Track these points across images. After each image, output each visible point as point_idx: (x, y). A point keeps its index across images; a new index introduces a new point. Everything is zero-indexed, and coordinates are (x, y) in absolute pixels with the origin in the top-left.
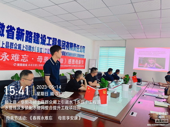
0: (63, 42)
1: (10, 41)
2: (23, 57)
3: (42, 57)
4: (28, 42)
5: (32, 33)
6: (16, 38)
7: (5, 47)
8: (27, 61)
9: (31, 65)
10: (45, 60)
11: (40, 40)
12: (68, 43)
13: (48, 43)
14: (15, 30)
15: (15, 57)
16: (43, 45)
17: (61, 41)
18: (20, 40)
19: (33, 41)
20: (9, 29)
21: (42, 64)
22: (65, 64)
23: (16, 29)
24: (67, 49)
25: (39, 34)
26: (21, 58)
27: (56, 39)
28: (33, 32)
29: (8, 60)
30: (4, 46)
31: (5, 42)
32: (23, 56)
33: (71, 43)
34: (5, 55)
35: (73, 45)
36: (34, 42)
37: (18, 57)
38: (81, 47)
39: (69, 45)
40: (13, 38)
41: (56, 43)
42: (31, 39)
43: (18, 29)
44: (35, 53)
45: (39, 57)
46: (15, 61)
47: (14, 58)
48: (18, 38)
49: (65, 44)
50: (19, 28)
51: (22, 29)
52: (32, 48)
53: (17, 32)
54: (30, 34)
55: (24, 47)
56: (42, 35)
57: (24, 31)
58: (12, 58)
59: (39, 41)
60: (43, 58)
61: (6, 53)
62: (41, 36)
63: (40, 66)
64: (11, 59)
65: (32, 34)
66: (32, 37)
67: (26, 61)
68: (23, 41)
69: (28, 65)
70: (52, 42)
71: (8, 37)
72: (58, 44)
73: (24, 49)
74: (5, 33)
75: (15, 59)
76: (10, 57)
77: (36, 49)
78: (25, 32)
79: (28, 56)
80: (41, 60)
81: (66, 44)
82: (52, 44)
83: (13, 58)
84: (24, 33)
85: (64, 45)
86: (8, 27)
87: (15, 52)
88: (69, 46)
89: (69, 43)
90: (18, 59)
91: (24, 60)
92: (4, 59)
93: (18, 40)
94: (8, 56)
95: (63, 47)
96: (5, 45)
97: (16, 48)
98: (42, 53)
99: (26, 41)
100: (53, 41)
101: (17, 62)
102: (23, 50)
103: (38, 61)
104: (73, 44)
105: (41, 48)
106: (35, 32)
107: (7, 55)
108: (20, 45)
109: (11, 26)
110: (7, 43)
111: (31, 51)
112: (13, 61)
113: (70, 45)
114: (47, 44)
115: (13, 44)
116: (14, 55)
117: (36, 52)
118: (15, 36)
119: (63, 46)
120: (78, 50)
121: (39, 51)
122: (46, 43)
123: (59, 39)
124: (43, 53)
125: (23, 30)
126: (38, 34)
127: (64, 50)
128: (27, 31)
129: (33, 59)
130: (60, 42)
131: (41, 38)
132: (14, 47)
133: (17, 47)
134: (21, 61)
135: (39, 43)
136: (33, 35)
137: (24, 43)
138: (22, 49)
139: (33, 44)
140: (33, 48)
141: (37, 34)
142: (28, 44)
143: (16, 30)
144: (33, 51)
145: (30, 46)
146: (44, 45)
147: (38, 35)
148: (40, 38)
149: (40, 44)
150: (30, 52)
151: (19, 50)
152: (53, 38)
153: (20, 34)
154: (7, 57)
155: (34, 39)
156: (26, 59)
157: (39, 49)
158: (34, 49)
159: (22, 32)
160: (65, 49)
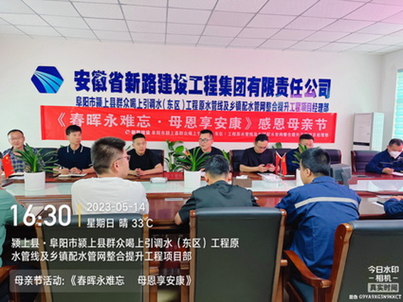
0: (238, 81)
1: (116, 95)
2: (140, 120)
3: (179, 117)
4: (147, 93)
5: (155, 76)
6: (126, 90)
7: (110, 106)
8: (150, 125)
9: (158, 133)
10: (187, 122)
11: (173, 86)
12: (253, 80)
13: (193, 89)
14: (122, 77)
15: (127, 120)
16: (180, 94)
17: (231, 79)
18: (132, 92)
19: (157, 89)
20: (113, 77)
21: (181, 130)
22: (249, 131)
23: (124, 75)
24: (253, 94)
25: (170, 75)
26: (136, 121)
27: (215, 77)
28: (156, 73)
29: (116, 125)
30: (108, 105)
31: (108, 99)
32: (140, 117)
33: (263, 78)
34: (111, 118)
35: (276, 82)
36: (160, 92)
37: (131, 120)
38: (311, 84)
39: (258, 84)
40: (120, 91)
41: (216, 86)
42: (154, 87)
43: (129, 74)
44: (164, 110)
45: (172, 117)
46: (128, 126)
47: (126, 122)
48: (129, 90)
49: (245, 84)
50: (129, 72)
51: (135, 74)
52: (156, 104)
53: (126, 80)
54: (150, 79)
55: (140, 103)
56: (176, 76)
57: (139, 76)
58: (121, 121)
59: (171, 88)
60: (183, 119)
61: (112, 115)
62: (174, 78)
63: (177, 133)
64: (121, 124)
65: (155, 78)
66: (155, 83)
67: (146, 126)
68: (138, 92)
69: (151, 133)
70: (204, 86)
71: (113, 91)
72: (221, 86)
73: (142, 105)
74: (108, 86)
75: (128, 123)
76: (118, 121)
77: (166, 103)
78: (141, 78)
79: (149, 117)
80: (177, 123)
81: (248, 83)
82: (202, 89)
83: (123, 122)
84: (139, 80)
85: (240, 87)
86: (111, 76)
87: (126, 112)
88: (258, 88)
89: (259, 80)
90: (131, 123)
91: (143, 125)
92: (109, 124)
93: (129, 92)
94: (115, 119)
95: (238, 92)
96: (109, 102)
97: (127, 105)
98: (179, 109)
99: (144, 91)
100: (206, 83)
101: (131, 128)
102: (139, 108)
103: (171, 125)
104: (273, 79)
105: (176, 101)
106: (160, 73)
107: (113, 118)
108: (133, 101)
109: (116, 73)
110: (112, 99)
111: (156, 108)
112: (124, 126)
113: (261, 84)
114: (191, 92)
115: (121, 100)
116: (124, 117)
117: (166, 108)
118: (124, 87)
119: (235, 90)
120: (295, 92)
121: (173, 106)
122: (187, 89)
123: (225, 75)
124: (183, 111)
125: (137, 75)
126: (167, 75)
127: (242, 97)
128: (144, 75)
129: (160, 122)
130: (226, 82)
131: (175, 82)
132: (123, 104)
133: (129, 104)
134: (138, 126)
135: (170, 93)
136: (157, 80)
137: (140, 97)
138: (137, 106)
139: (158, 96)
140: (159, 103)
141: (164, 75)
142: (148, 96)
143: (125, 77)
144: (160, 108)
145: (153, 101)
146: (183, 94)
147: (168, 77)
148: (172, 81)
149: (173, 93)
150: (154, 111)
151: (133, 108)
152: (206, 77)
153: (132, 83)
154: (115, 121)
155: (159, 86)
156: (146, 122)
157: (173, 103)
158: (161, 104)
159: (135, 78)
160: (244, 95)
